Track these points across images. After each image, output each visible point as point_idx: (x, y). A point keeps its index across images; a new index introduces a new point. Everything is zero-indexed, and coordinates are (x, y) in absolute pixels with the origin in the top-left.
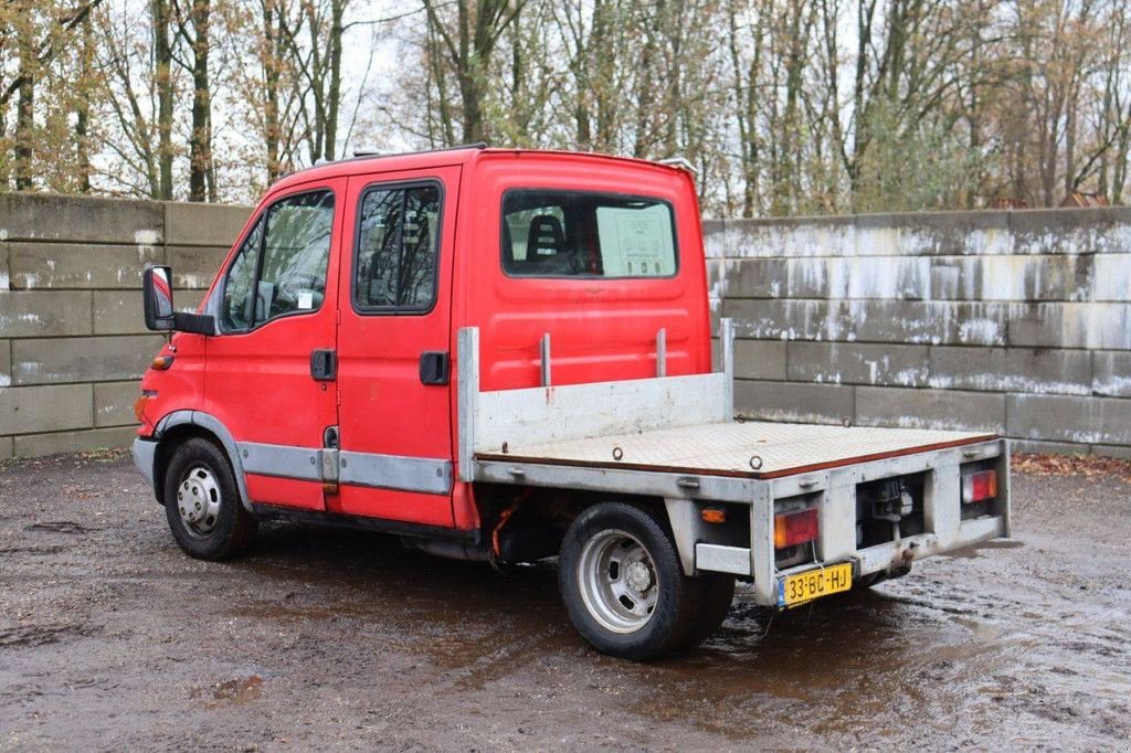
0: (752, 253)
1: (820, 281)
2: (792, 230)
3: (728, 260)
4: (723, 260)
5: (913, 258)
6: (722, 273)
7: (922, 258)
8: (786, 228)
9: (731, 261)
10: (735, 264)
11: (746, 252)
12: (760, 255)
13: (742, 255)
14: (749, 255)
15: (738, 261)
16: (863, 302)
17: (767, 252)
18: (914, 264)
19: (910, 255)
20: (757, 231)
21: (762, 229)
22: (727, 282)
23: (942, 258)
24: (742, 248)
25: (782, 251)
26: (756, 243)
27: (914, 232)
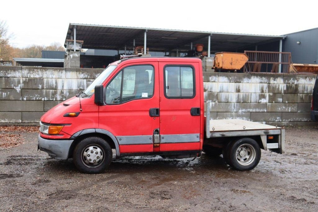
0: (32, 76)
1: (54, 85)
2: (46, 71)
3: (23, 78)
4: (22, 78)
5: (82, 80)
6: (21, 82)
7: (84, 80)
8: (43, 70)
9: (25, 78)
10: (26, 79)
11: (30, 76)
12: (35, 77)
13: (29, 77)
14: (31, 77)
15: (27, 79)
16: (68, 90)
17: (37, 76)
18: (82, 81)
19: (81, 79)
20: (34, 71)
21: (35, 70)
22: (23, 84)
23: (90, 80)
24: (29, 75)
25: (42, 76)
26: (33, 73)
27: (82, 73)
